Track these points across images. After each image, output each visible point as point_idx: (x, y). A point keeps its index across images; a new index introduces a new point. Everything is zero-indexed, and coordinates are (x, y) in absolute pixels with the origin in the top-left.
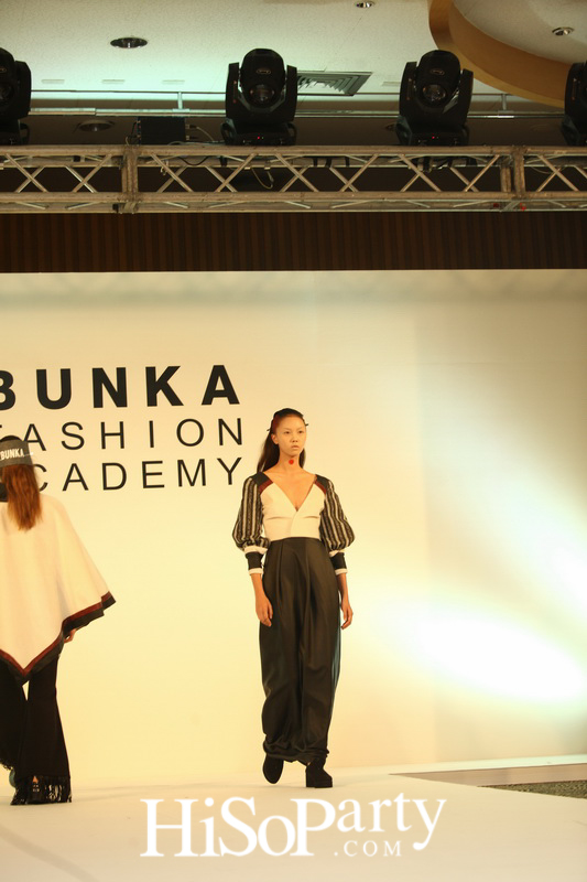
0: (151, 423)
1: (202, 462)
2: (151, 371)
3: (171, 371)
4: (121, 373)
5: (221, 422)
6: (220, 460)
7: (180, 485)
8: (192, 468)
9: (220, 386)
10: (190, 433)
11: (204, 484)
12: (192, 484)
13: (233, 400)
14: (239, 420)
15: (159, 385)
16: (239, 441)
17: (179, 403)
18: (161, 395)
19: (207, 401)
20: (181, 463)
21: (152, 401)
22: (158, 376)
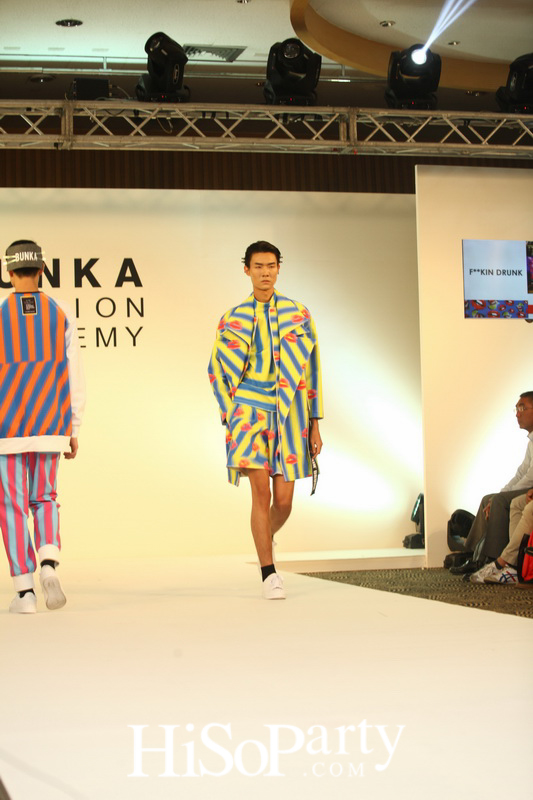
0: (77, 300)
1: (114, 329)
2: (78, 262)
3: (93, 262)
4: (56, 263)
5: (129, 300)
6: (127, 329)
7: (98, 345)
8: (106, 333)
9: (128, 274)
10: (106, 307)
11: (115, 345)
12: (106, 345)
13: (138, 284)
14: (142, 299)
15: (84, 272)
16: (142, 315)
17: (99, 286)
18: (85, 280)
19: (119, 284)
20: (98, 330)
21: (78, 284)
22: (83, 265)
